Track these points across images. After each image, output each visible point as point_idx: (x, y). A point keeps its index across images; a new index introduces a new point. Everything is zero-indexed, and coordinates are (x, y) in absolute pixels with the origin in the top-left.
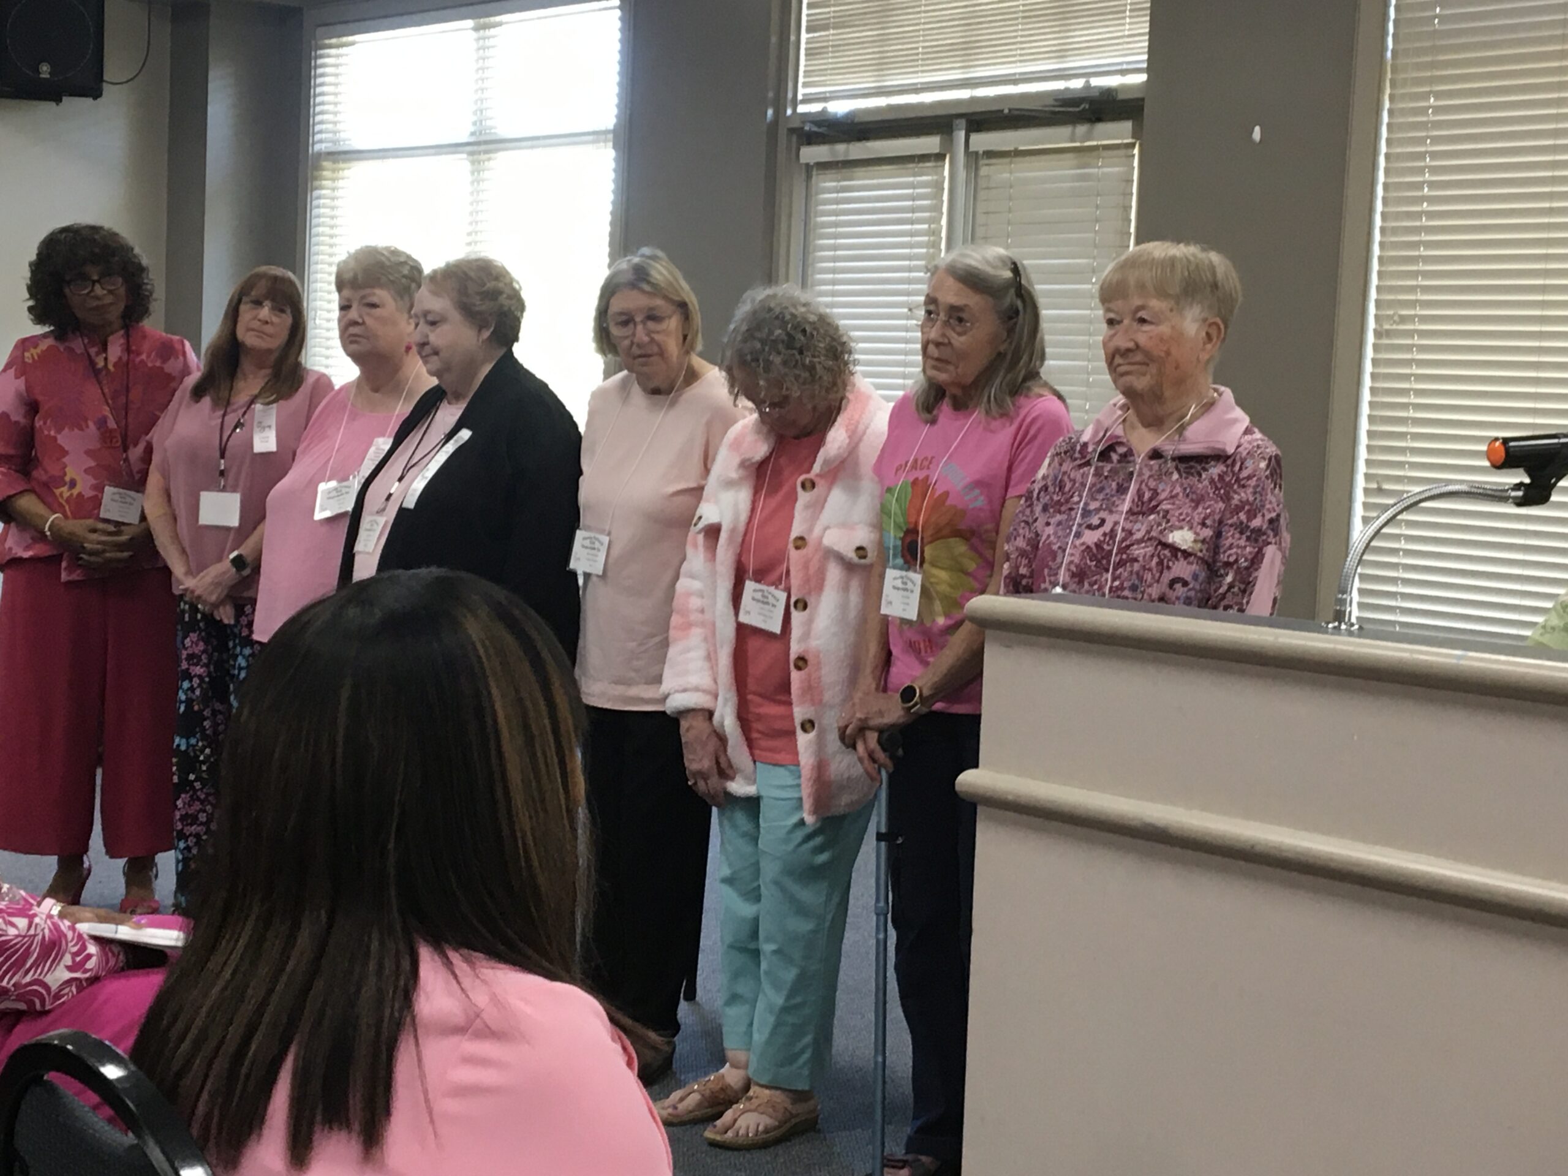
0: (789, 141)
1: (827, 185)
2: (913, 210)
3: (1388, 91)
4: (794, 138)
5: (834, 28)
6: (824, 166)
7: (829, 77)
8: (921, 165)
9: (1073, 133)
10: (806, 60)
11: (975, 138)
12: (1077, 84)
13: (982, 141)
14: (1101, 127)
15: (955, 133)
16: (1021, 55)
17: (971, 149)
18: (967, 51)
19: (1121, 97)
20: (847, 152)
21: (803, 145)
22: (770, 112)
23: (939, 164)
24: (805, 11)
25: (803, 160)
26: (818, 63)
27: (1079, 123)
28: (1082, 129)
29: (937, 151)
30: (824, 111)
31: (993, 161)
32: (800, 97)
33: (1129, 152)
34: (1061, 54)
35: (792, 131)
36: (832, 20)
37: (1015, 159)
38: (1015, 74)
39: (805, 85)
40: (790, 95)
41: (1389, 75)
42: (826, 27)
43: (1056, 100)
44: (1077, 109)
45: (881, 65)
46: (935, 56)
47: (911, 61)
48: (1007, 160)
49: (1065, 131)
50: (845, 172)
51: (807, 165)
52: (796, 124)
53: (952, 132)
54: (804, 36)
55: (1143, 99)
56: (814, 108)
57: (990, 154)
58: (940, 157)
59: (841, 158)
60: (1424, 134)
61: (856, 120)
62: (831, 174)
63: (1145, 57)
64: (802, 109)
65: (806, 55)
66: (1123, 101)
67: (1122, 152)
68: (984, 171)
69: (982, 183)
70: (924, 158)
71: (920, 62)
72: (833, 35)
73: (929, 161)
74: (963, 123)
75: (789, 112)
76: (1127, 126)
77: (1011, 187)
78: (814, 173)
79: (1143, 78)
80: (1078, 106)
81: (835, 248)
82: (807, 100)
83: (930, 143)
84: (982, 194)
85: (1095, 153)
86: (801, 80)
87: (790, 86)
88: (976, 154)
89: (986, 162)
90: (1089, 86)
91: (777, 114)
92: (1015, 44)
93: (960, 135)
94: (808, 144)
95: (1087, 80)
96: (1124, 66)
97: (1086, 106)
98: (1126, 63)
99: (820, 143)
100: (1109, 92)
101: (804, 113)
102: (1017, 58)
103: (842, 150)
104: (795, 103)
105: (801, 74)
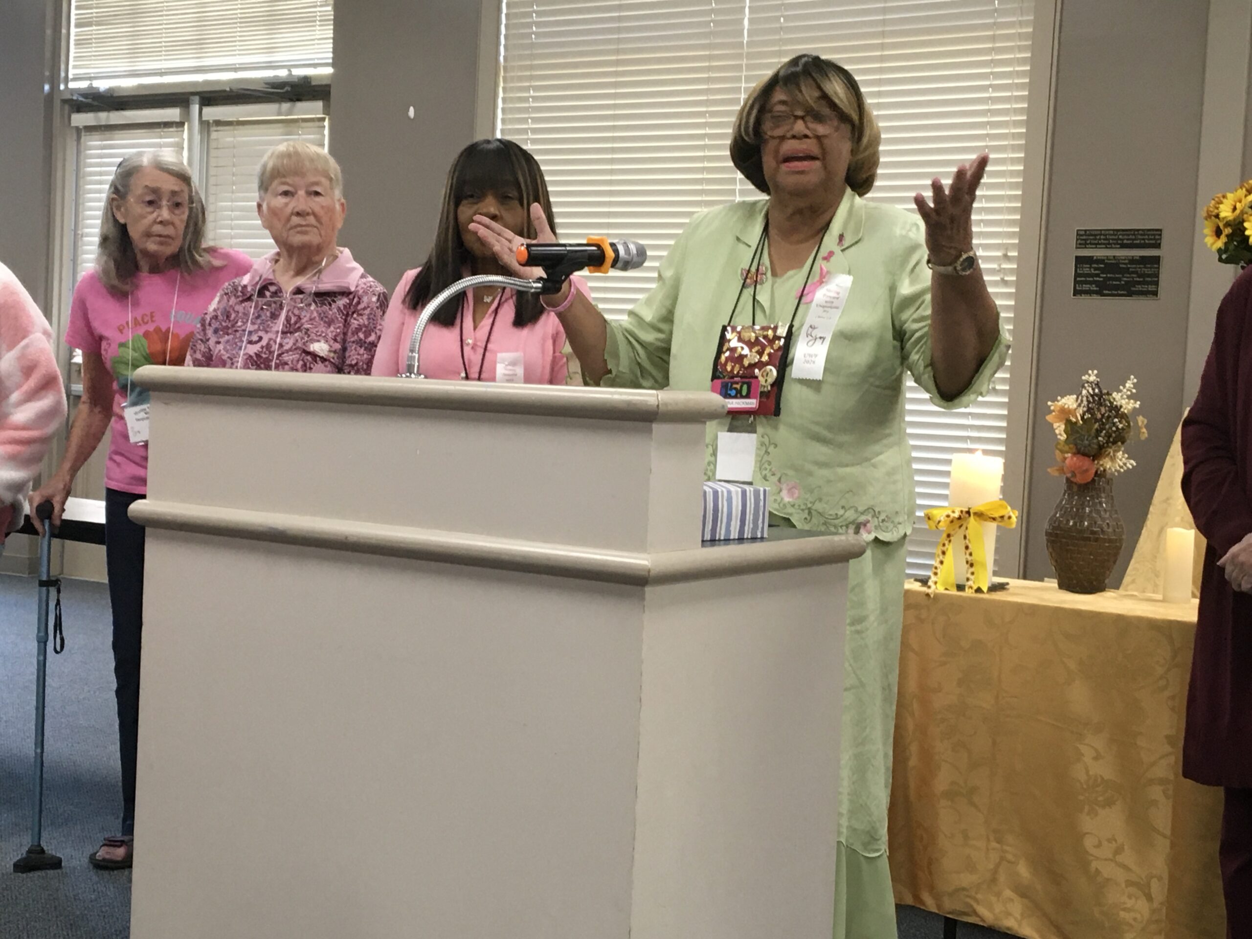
0: (62, 109)
1: (93, 142)
3: (501, 84)
4: (67, 107)
5: (96, 25)
6: (90, 129)
7: (93, 62)
8: (166, 130)
9: (280, 108)
10: (75, 49)
11: (207, 110)
12: (283, 73)
13: (212, 113)
14: (300, 105)
15: (191, 106)
16: (239, 50)
17: (204, 119)
18: (199, 45)
20: (109, 117)
21: (73, 112)
22: (47, 87)
23: (180, 129)
24: (73, 12)
25: (73, 124)
26: (85, 51)
27: (282, 101)
28: (286, 106)
29: (178, 120)
30: (91, 87)
31: (219, 128)
32: (70, 76)
33: (320, 124)
34: (270, 50)
35: (65, 101)
36: (95, 19)
37: (237, 127)
38: (235, 64)
39: (75, 67)
40: (63, 74)
41: (502, 73)
42: (89, 24)
43: (266, 84)
44: (281, 91)
45: (133, 54)
46: (176, 48)
47: (154, 52)
48: (231, 127)
49: (273, 107)
50: (108, 134)
51: (77, 128)
52: (68, 96)
53: (189, 107)
54: (73, 30)
55: (330, 86)
56: (83, 85)
57: (218, 123)
58: (181, 124)
59: (103, 123)
60: (527, 116)
61: (116, 94)
62: (95, 135)
63: (331, 55)
64: (72, 85)
65: (75, 45)
66: (316, 87)
67: (317, 124)
68: (214, 136)
69: (213, 144)
70: (167, 125)
71: (164, 53)
72: (95, 30)
73: (172, 127)
74: (197, 98)
75: (62, 87)
76: (319, 104)
77: (234, 147)
78: (83, 134)
79: (330, 70)
80: (283, 89)
82: (75, 79)
83: (172, 114)
84: (213, 153)
85: (296, 124)
86: (71, 63)
87: (63, 67)
88: (208, 122)
89: (215, 128)
90: (290, 74)
91: (52, 88)
92: (235, 41)
93: (195, 108)
94: (79, 110)
95: (290, 71)
96: (316, 61)
97: (288, 88)
98: (318, 59)
99: (86, 112)
100: (306, 80)
101: (73, 91)
102: (237, 52)
103: (104, 117)
104: (66, 80)
105: (71, 59)
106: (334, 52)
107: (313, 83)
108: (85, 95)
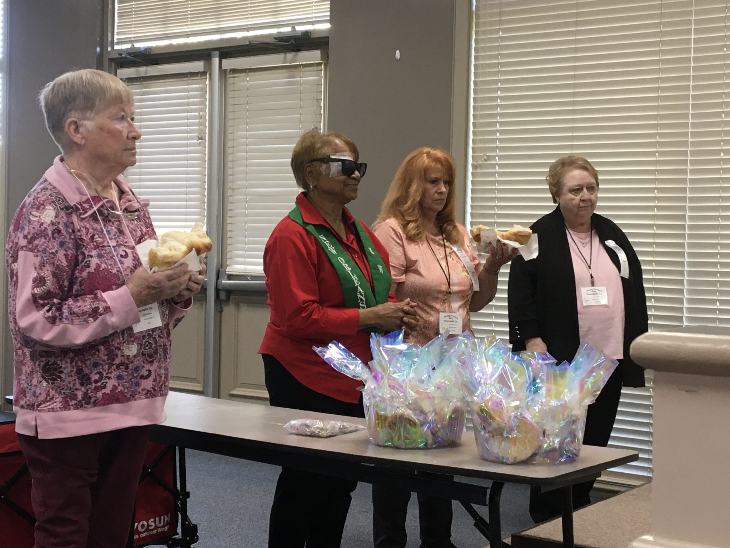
2: (188, 104)
4: (113, 64)
5: (135, 2)
7: (133, 29)
8: (192, 78)
9: (285, 57)
10: (118, 20)
11: (224, 61)
12: (287, 30)
13: (229, 63)
14: (301, 54)
15: (213, 59)
16: (251, 14)
17: (223, 68)
19: (313, 36)
20: (146, 71)
21: (118, 68)
23: (203, 77)
26: (126, 21)
27: (288, 52)
28: (291, 55)
29: (202, 70)
30: (133, 47)
31: (236, 75)
32: (115, 41)
33: (319, 68)
34: (276, 12)
35: (111, 60)
37: (250, 74)
38: (247, 25)
39: (118, 34)
40: (110, 39)
43: (275, 38)
44: (287, 43)
45: (165, 21)
47: (182, 18)
48: (245, 74)
49: (281, 56)
52: (114, 56)
53: (211, 60)
54: (117, 5)
55: (328, 37)
56: (127, 47)
57: (234, 71)
58: (204, 73)
59: (143, 75)
60: (496, 53)
61: (151, 53)
62: (137, 84)
63: (329, 14)
64: (116, 47)
65: (118, 16)
66: (315, 39)
67: (315, 68)
68: (230, 81)
69: (230, 88)
70: (193, 74)
71: (190, 19)
72: (135, 5)
73: (198, 76)
74: (217, 53)
75: (109, 49)
76: (318, 53)
77: (248, 89)
79: (327, 26)
80: (288, 42)
82: (119, 43)
83: (198, 66)
84: (230, 94)
85: (298, 69)
86: (116, 30)
87: (110, 34)
88: (226, 71)
89: (231, 76)
90: (294, 30)
91: (102, 50)
92: (247, 8)
93: (216, 61)
94: (121, 67)
95: (294, 28)
96: (314, 19)
97: (293, 41)
98: (315, 17)
99: (129, 67)
100: (307, 33)
101: (118, 50)
102: (249, 16)
103: (143, 71)
104: (113, 44)
105: (116, 27)
106: (331, 11)
107: (312, 36)
108: (129, 54)
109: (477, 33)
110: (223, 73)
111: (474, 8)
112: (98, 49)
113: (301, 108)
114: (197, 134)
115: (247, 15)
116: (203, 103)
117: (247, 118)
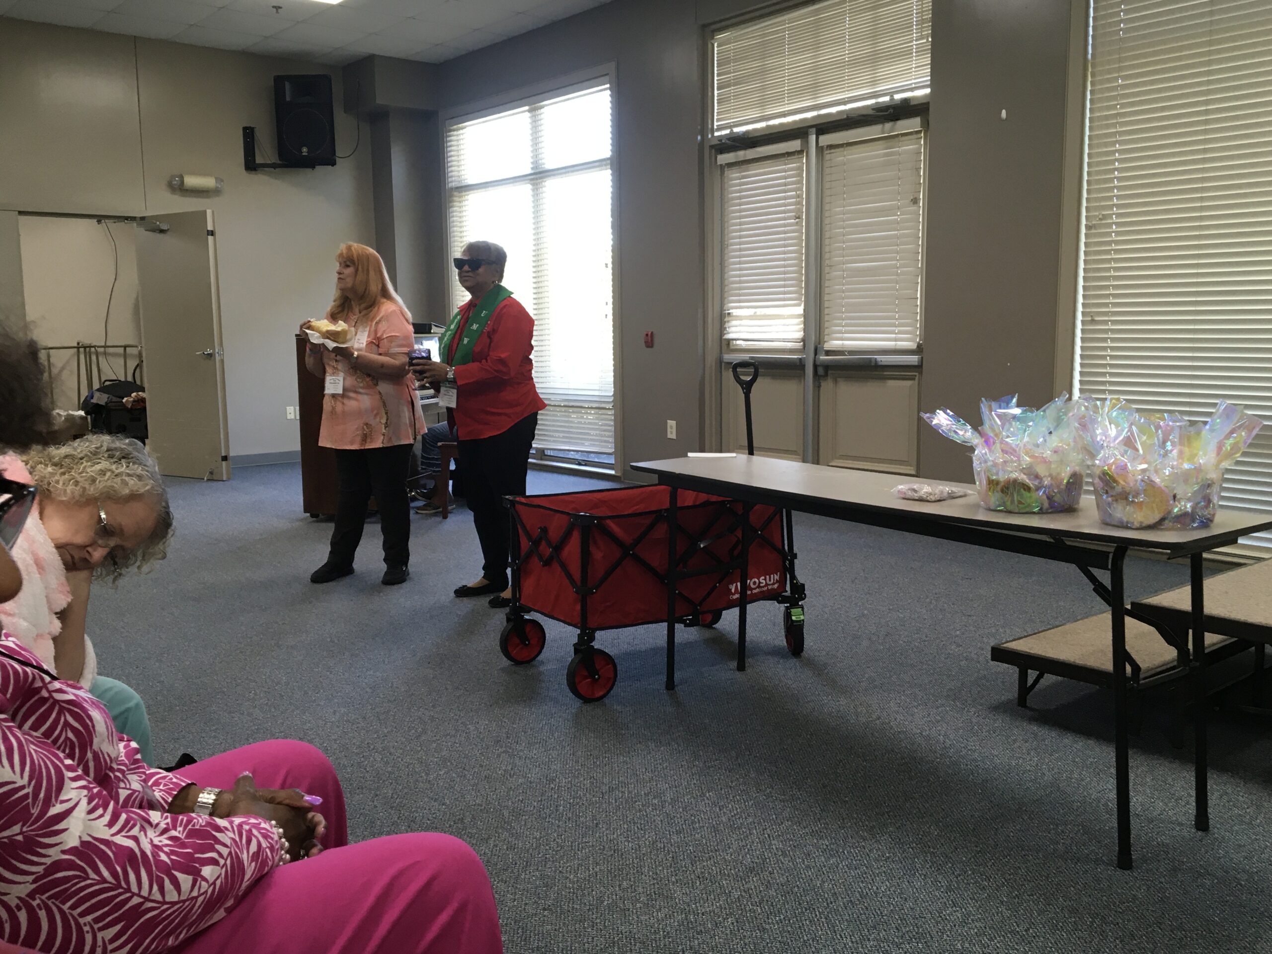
0: (711, 152)
1: (733, 175)
2: (785, 185)
3: (1090, 79)
4: (713, 151)
5: (734, 86)
6: (730, 165)
7: (732, 114)
8: (789, 158)
9: (884, 127)
10: (718, 106)
11: (821, 138)
12: (886, 99)
13: (827, 139)
14: (900, 123)
15: (810, 137)
16: (848, 87)
17: (820, 145)
18: (815, 88)
19: (912, 103)
20: (745, 155)
21: (718, 154)
23: (800, 156)
24: (716, 78)
25: (719, 163)
26: (725, 107)
27: (886, 122)
28: (888, 125)
29: (799, 149)
30: (731, 133)
31: (833, 151)
32: (715, 127)
33: (919, 136)
34: (874, 83)
35: (712, 147)
36: (733, 81)
37: (847, 148)
38: (844, 98)
39: (718, 120)
40: (710, 126)
41: (1090, 69)
42: (729, 86)
43: (873, 109)
44: (885, 113)
45: (763, 103)
46: (796, 94)
47: (778, 99)
48: (842, 149)
49: (878, 127)
50: (744, 167)
51: (721, 165)
52: (714, 143)
53: (808, 137)
54: (716, 92)
55: (928, 103)
56: (725, 132)
57: (831, 147)
58: (800, 152)
59: (741, 159)
61: (751, 136)
62: (735, 169)
63: (929, 78)
64: (716, 134)
65: (718, 103)
66: (915, 105)
67: (915, 136)
68: (827, 157)
69: (827, 164)
70: (789, 154)
71: (787, 98)
72: (734, 89)
73: (794, 155)
74: (814, 130)
75: (710, 136)
76: (917, 120)
77: (844, 164)
78: (726, 169)
79: (928, 91)
80: (887, 111)
81: (740, 211)
82: (720, 128)
83: (795, 145)
84: (827, 171)
85: (897, 139)
86: (715, 117)
87: (710, 122)
88: (822, 147)
89: (828, 152)
90: (892, 99)
91: (702, 138)
92: (844, 81)
93: (813, 138)
94: (721, 153)
95: (892, 96)
96: (913, 86)
97: (892, 111)
98: (915, 83)
99: (728, 152)
100: (906, 101)
101: (719, 136)
103: (742, 155)
104: (713, 131)
105: (715, 114)
106: (931, 76)
108: (729, 139)
109: (1093, 84)
110: (820, 150)
111: (1090, 56)
112: (699, 138)
113: (899, 179)
114: (794, 214)
115: (844, 88)
116: (801, 182)
117: (844, 194)
